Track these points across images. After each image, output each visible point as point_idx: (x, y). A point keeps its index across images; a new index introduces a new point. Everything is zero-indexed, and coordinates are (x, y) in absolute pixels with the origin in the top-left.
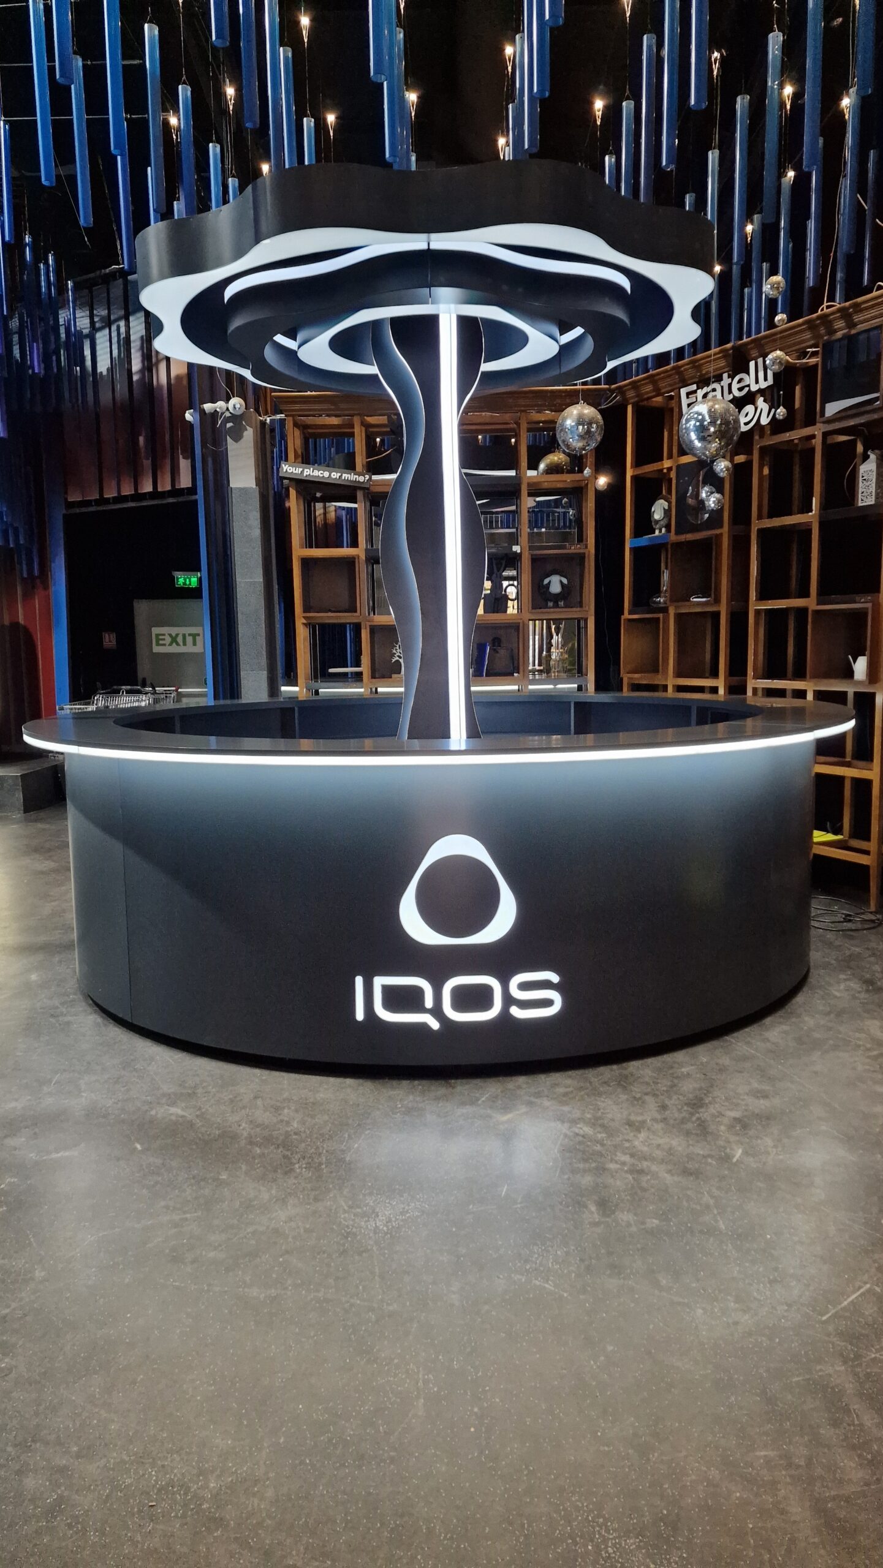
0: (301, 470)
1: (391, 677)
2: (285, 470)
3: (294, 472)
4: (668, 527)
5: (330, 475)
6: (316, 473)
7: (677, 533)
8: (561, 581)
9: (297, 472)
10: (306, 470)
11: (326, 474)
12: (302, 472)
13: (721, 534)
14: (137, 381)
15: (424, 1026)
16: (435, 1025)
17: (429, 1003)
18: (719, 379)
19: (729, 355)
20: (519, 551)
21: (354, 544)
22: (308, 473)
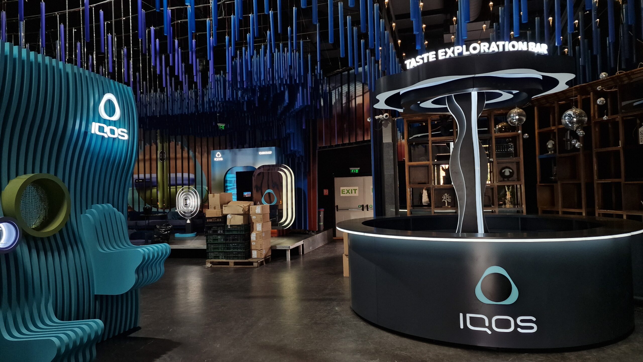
4: (555, 151)
7: (559, 153)
8: (509, 171)
13: (579, 154)
14: (344, 106)
15: (485, 332)
16: (489, 332)
17: (487, 324)
20: (492, 160)
21: (429, 160)
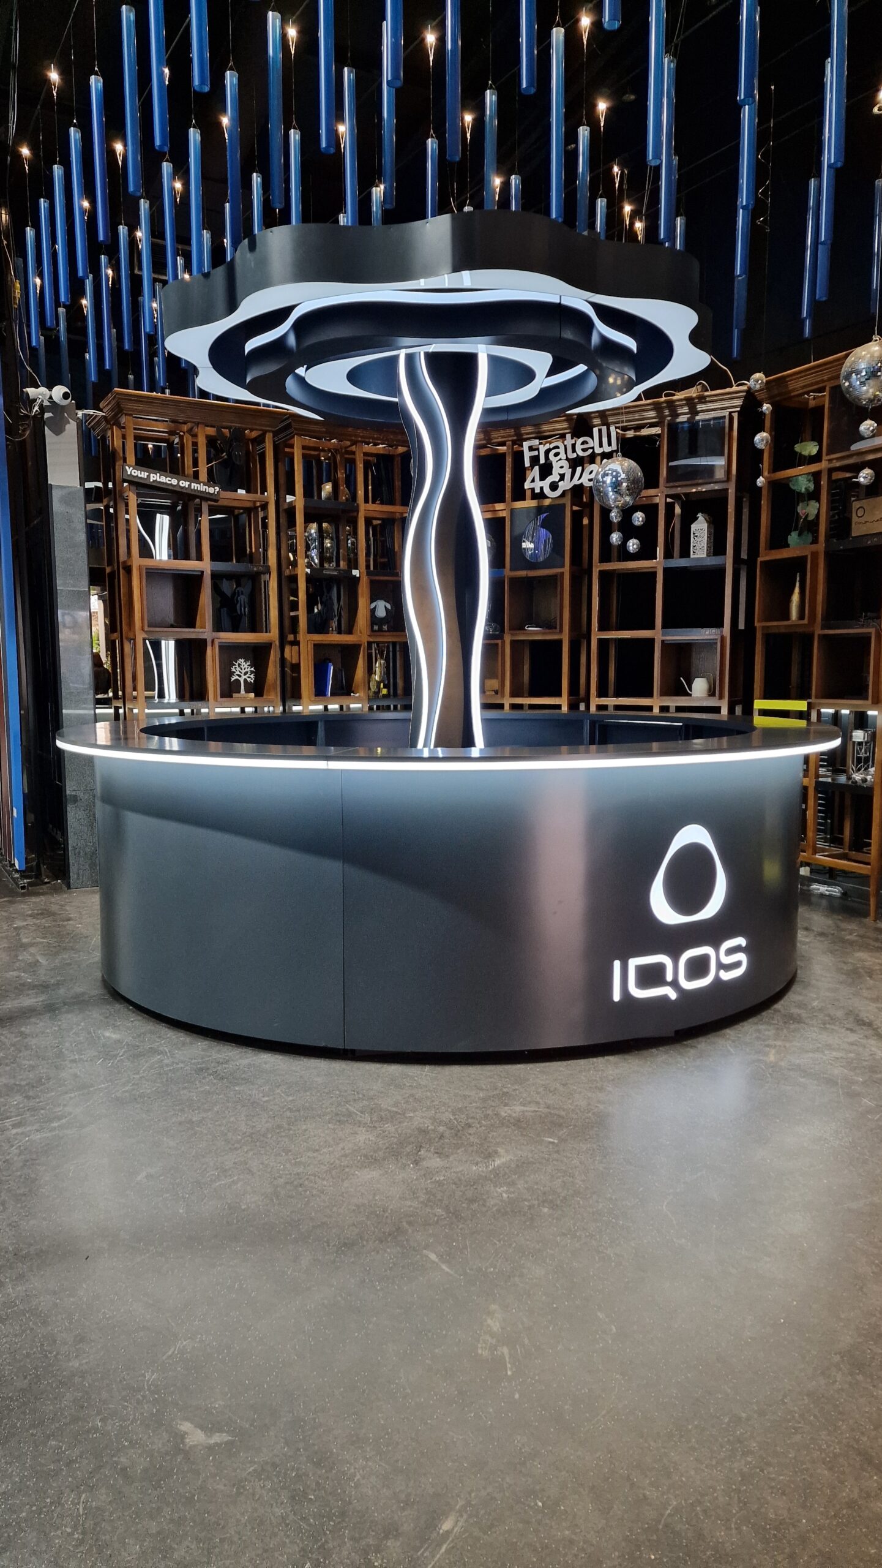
0: (146, 474)
1: (232, 697)
2: (129, 473)
3: (140, 476)
5: (178, 483)
6: (163, 479)
7: (512, 569)
8: (385, 607)
9: (142, 476)
10: (152, 475)
11: (174, 482)
12: (148, 476)
13: (562, 574)
15: (665, 998)
16: (673, 995)
17: (669, 977)
18: (563, 437)
19: (573, 419)
20: (358, 576)
21: (199, 558)
22: (155, 479)
